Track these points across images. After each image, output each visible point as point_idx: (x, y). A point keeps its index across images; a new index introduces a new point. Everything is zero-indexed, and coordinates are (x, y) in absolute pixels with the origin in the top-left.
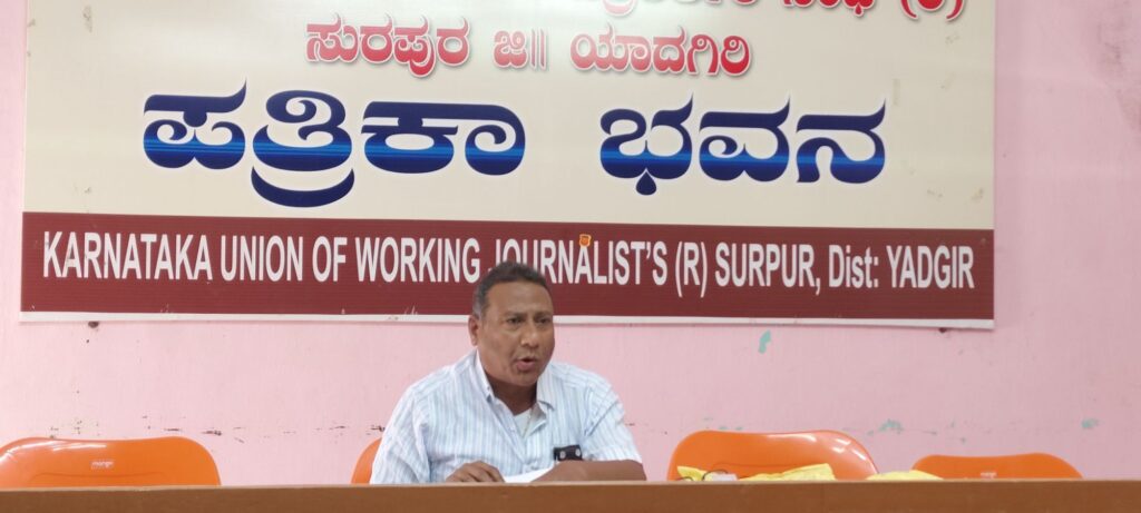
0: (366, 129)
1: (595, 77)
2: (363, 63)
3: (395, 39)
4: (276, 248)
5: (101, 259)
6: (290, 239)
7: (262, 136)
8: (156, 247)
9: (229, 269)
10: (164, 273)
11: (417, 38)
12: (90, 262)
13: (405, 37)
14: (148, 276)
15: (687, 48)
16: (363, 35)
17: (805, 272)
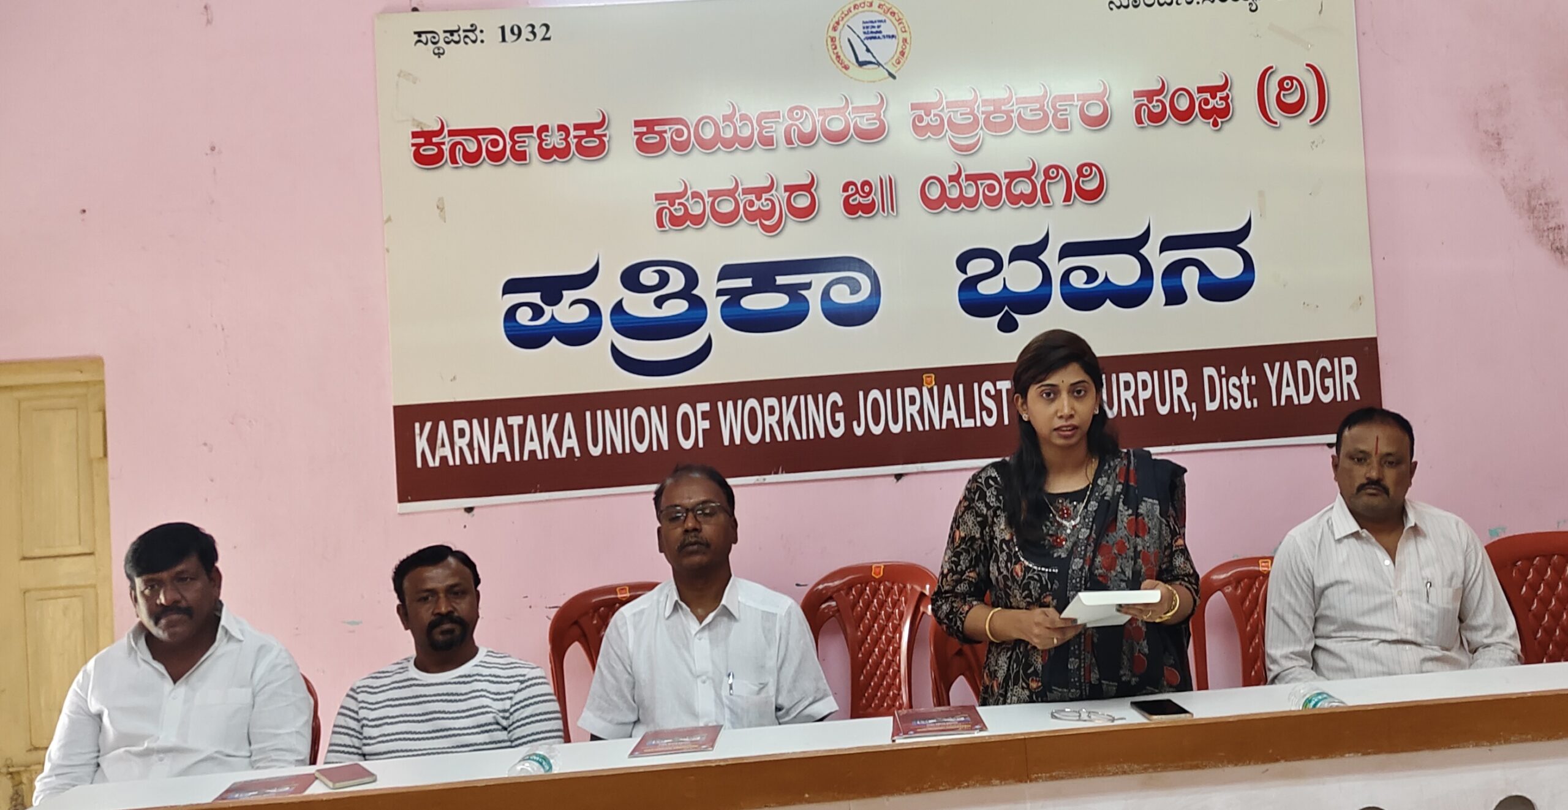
0: (720, 293)
1: (948, 219)
2: (712, 227)
3: (742, 199)
4: (640, 418)
5: (470, 445)
6: (653, 410)
7: (618, 308)
8: (523, 428)
9: (595, 445)
10: (533, 453)
11: (764, 196)
12: (461, 449)
13: (753, 197)
14: (517, 458)
15: (1039, 179)
16: (711, 199)
17: (1179, 397)
